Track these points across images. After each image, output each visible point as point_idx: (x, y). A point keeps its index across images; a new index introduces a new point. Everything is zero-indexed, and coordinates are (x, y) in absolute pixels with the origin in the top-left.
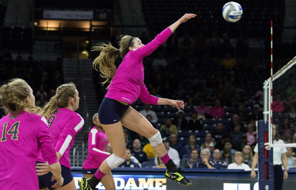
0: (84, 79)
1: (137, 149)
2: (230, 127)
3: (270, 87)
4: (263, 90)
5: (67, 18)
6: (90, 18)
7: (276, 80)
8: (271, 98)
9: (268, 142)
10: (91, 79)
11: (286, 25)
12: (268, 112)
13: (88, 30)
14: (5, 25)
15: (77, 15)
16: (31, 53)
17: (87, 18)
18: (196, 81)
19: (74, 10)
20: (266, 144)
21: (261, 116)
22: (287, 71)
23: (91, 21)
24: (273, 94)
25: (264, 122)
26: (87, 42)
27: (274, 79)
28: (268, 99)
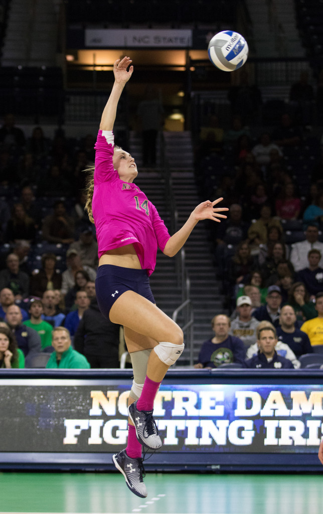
0: (174, 175)
1: (289, 327)
5: (137, 44)
6: (184, 45)
10: (191, 175)
13: (182, 69)
14: (5, 64)
15: (157, 39)
16: (61, 122)
17: (179, 44)
19: (150, 27)
23: (187, 49)
26: (181, 94)
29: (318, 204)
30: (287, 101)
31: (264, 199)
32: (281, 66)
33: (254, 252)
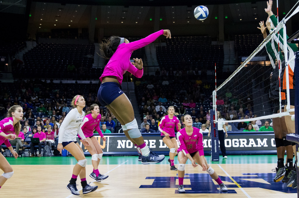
0: (130, 91)
1: (153, 124)
2: (198, 112)
3: (216, 94)
4: (212, 95)
7: (218, 91)
8: (216, 99)
9: (215, 120)
10: (134, 91)
11: (224, 63)
12: (215, 106)
14: (93, 67)
18: (182, 91)
20: (214, 121)
21: (212, 108)
22: (223, 87)
24: (217, 97)
25: (213, 110)
27: (217, 90)
28: (215, 100)
29: (161, 97)
30: (155, 75)
31: (150, 96)
32: (153, 68)
33: (148, 108)
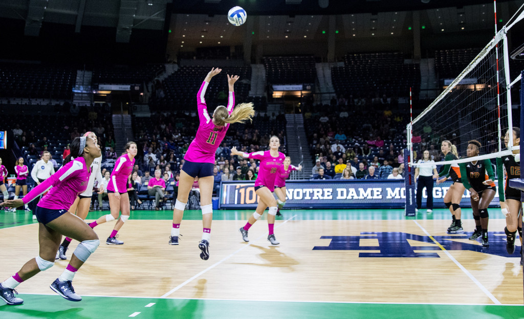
0: (298, 126)
1: (329, 168)
2: (387, 152)
3: (411, 129)
4: (406, 130)
5: (287, 89)
6: (301, 89)
7: (414, 124)
8: (411, 135)
9: (410, 162)
10: (303, 126)
11: (422, 88)
12: (410, 144)
13: (300, 97)
14: (250, 96)
15: (292, 88)
16: (266, 112)
17: (299, 89)
18: (365, 125)
19: (291, 85)
20: (409, 163)
22: (421, 119)
23: (301, 91)
24: (413, 133)
25: (407, 150)
26: (300, 104)
27: (413, 124)
28: (410, 136)
29: (339, 134)
30: (330, 105)
31: (323, 132)
32: (328, 95)
33: (321, 147)
